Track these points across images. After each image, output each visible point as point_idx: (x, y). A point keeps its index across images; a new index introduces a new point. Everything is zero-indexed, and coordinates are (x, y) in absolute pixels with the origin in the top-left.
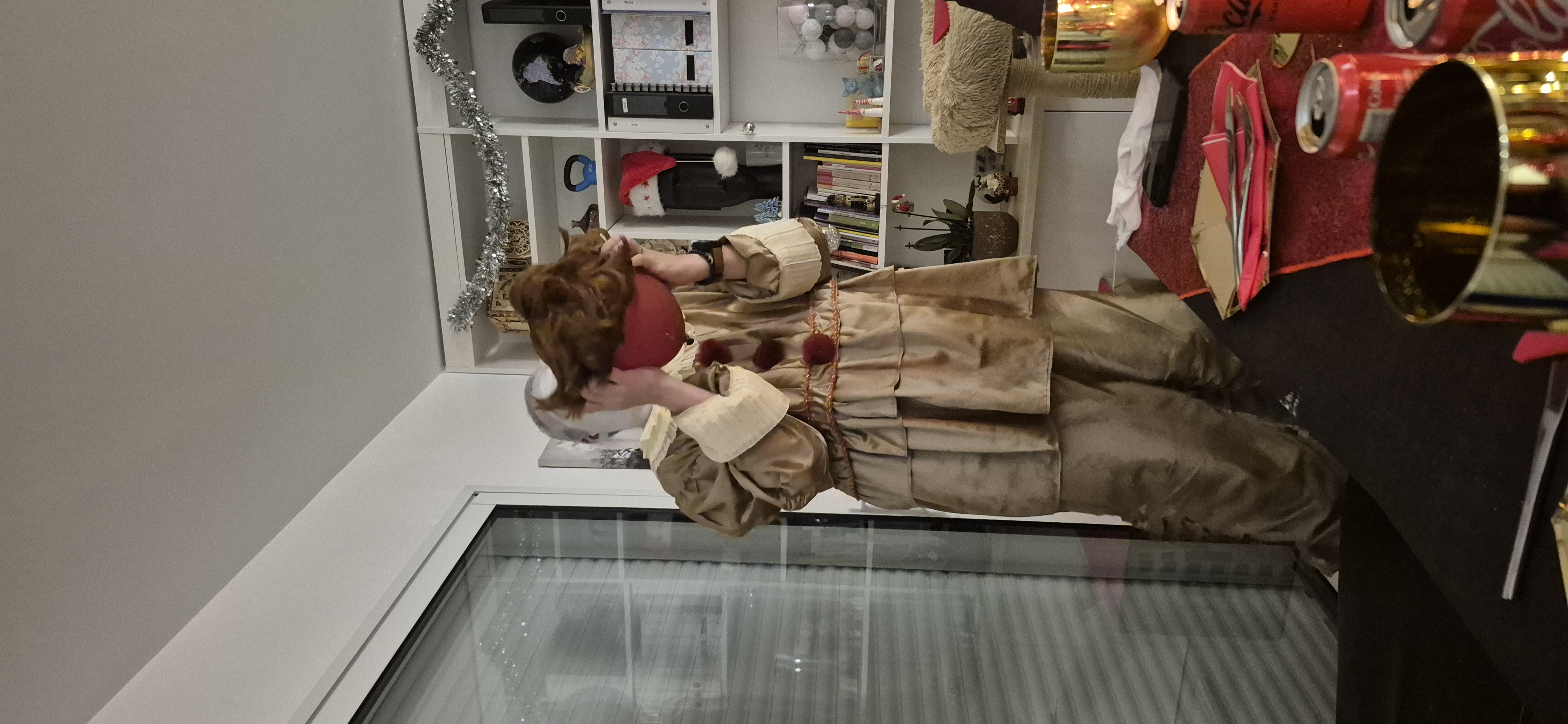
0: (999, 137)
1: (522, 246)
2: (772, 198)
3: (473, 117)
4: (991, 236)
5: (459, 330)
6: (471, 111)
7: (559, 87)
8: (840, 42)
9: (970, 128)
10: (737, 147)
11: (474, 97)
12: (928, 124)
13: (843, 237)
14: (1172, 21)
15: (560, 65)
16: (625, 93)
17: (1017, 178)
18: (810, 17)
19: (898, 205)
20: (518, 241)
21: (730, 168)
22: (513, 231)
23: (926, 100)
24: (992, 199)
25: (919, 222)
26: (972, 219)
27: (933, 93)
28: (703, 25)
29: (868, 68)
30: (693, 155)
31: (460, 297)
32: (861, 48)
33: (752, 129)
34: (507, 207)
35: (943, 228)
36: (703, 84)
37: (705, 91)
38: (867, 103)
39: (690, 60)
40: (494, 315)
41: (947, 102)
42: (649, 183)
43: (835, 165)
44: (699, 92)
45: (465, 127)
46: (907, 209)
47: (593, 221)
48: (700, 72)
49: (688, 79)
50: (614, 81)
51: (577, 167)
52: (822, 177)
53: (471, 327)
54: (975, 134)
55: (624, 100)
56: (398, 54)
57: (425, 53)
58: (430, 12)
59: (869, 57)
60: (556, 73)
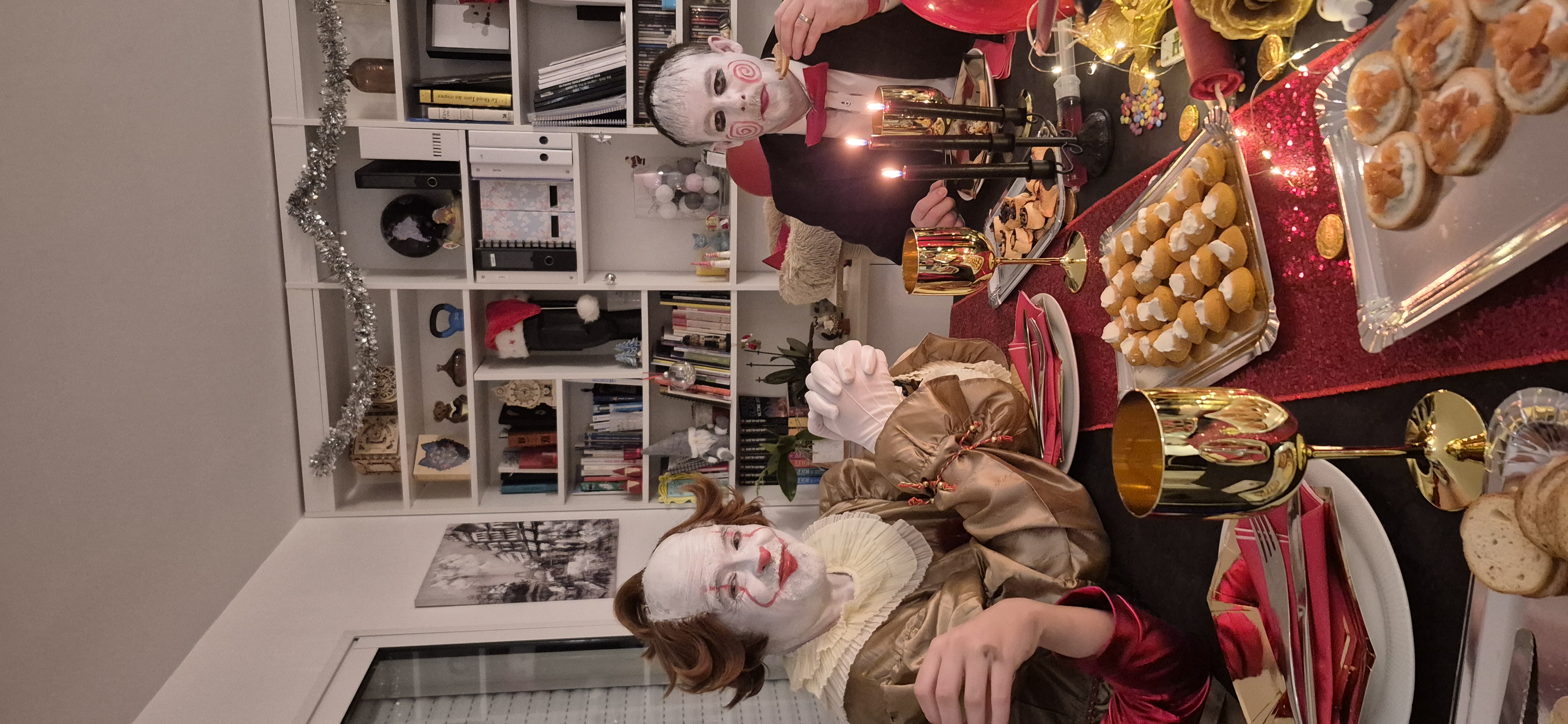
0: (838, 292)
1: (388, 390)
2: (631, 339)
3: (342, 274)
5: (321, 476)
6: (341, 267)
7: (427, 244)
8: (690, 204)
9: (812, 285)
10: (600, 296)
11: (345, 254)
13: (698, 372)
15: (429, 224)
16: (492, 249)
18: (662, 183)
19: (747, 344)
20: (384, 386)
21: (593, 314)
22: (379, 377)
24: (829, 337)
25: (766, 359)
28: (567, 190)
29: (716, 226)
31: (324, 444)
32: (709, 210)
33: (613, 279)
34: (375, 356)
36: (567, 241)
37: (568, 246)
38: (715, 256)
39: (555, 220)
40: (356, 459)
43: (689, 309)
44: (563, 248)
45: (335, 282)
46: (755, 346)
47: (459, 364)
48: (563, 230)
49: (552, 236)
50: (481, 238)
51: (442, 316)
52: (677, 320)
53: (335, 471)
54: (815, 289)
55: (492, 256)
56: (271, 216)
57: (297, 216)
58: (303, 179)
59: (717, 217)
60: (424, 231)
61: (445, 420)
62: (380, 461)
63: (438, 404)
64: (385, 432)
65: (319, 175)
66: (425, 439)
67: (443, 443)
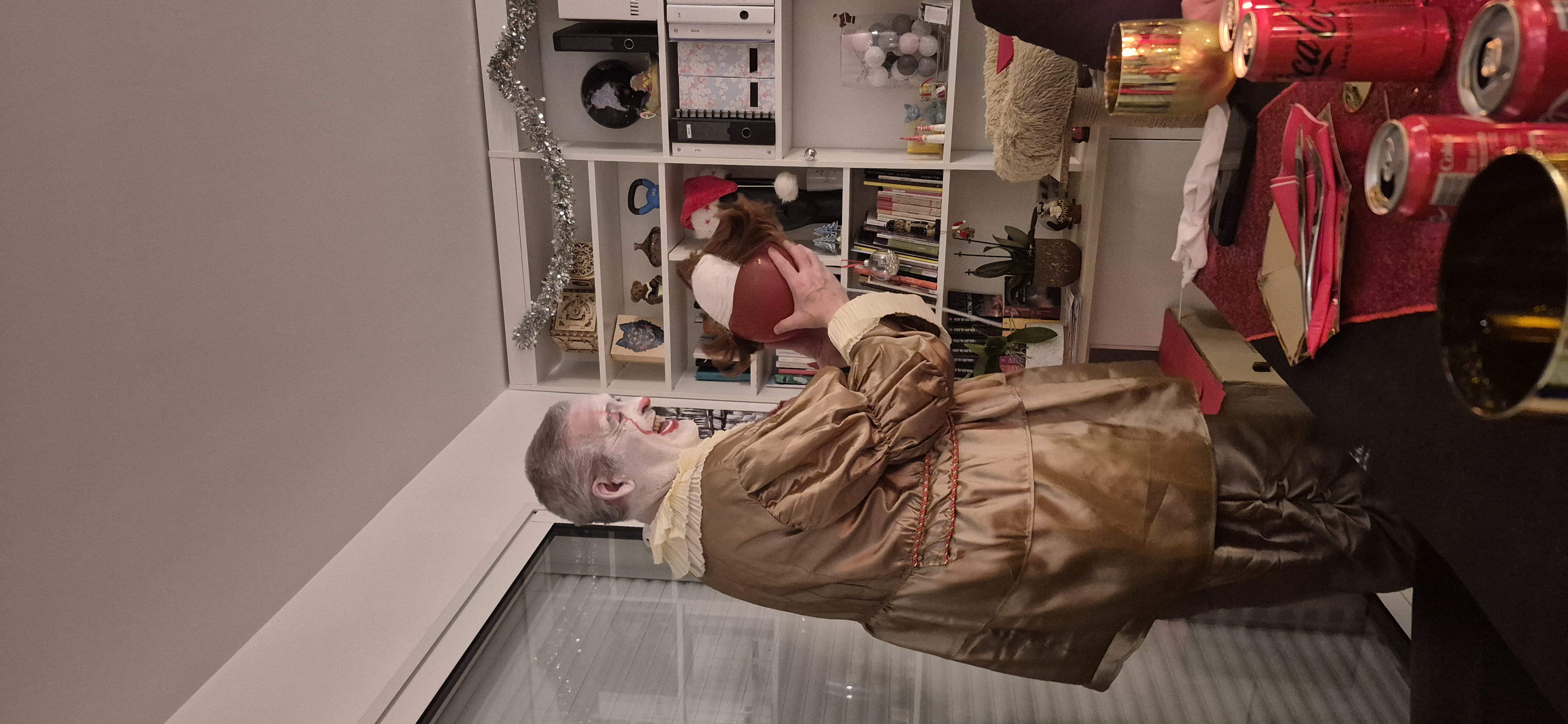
0: (1063, 167)
1: (586, 267)
2: (831, 223)
3: (542, 142)
4: (1053, 264)
5: (523, 349)
6: (539, 136)
7: (626, 113)
8: (903, 69)
9: (1032, 157)
10: (799, 173)
11: (544, 122)
12: (991, 150)
13: (902, 262)
14: (1240, 68)
15: (627, 92)
16: (689, 119)
17: (1080, 206)
18: (874, 45)
19: (959, 232)
20: (582, 263)
21: (791, 193)
22: (577, 253)
23: (988, 128)
24: (1054, 226)
25: (979, 249)
26: (1033, 246)
27: (995, 121)
28: (768, 53)
29: (930, 94)
30: (752, 179)
31: (525, 317)
32: (924, 76)
33: (813, 155)
34: (572, 229)
35: (1004, 255)
36: (767, 111)
37: (767, 117)
38: (929, 130)
39: (754, 87)
40: (557, 335)
41: (1010, 131)
42: (710, 207)
43: (895, 191)
44: (761, 119)
45: (535, 151)
46: (968, 235)
47: (655, 243)
48: (763, 98)
49: (752, 105)
50: (679, 108)
51: (641, 191)
52: (882, 203)
53: (535, 346)
54: (1037, 163)
55: (689, 126)
56: (472, 81)
57: (498, 80)
58: (503, 41)
59: (932, 84)
60: (622, 99)
61: (642, 300)
62: (579, 338)
63: (636, 284)
64: (584, 309)
65: (518, 36)
66: (624, 319)
67: (641, 324)
